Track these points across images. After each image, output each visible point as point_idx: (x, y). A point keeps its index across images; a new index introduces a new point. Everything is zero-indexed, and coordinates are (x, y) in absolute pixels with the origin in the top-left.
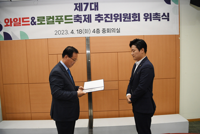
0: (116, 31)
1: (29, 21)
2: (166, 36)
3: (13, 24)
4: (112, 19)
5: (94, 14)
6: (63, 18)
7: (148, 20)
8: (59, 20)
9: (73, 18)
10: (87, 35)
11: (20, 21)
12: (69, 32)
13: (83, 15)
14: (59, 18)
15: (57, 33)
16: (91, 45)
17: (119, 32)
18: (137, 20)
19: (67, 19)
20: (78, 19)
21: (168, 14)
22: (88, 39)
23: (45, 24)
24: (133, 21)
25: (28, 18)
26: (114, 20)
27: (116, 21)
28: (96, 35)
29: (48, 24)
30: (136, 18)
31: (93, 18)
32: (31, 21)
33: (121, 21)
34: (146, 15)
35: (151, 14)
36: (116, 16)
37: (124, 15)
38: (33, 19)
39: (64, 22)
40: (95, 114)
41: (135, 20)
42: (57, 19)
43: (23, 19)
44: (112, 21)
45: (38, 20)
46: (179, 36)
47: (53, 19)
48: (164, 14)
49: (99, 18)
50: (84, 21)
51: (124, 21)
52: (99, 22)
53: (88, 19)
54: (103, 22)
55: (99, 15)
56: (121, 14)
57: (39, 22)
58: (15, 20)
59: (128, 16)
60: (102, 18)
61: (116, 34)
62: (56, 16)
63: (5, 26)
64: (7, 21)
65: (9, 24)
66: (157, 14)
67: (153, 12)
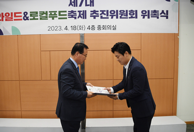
0: (112, 28)
1: (21, 16)
2: (164, 34)
3: (4, 19)
4: (108, 15)
5: (89, 10)
6: (57, 13)
7: (146, 17)
8: (53, 15)
9: (67, 13)
10: (81, 32)
11: (12, 16)
12: (63, 28)
13: (78, 11)
14: (53, 13)
15: (50, 29)
17: (115, 29)
18: (134, 17)
19: (61, 15)
20: (72, 14)
21: (167, 11)
22: (82, 36)
23: (37, 19)
24: (129, 18)
25: (21, 13)
26: (110, 17)
27: (112, 18)
28: (91, 31)
29: (41, 19)
30: (134, 15)
31: (88, 14)
32: (23, 16)
33: (117, 18)
34: (144, 12)
35: (149, 11)
36: (112, 12)
37: (120, 11)
38: (26, 14)
39: (57, 18)
41: (132, 17)
42: (51, 14)
43: (15, 13)
44: (108, 18)
45: (31, 16)
46: (178, 34)
47: (47, 15)
48: (163, 11)
49: (95, 15)
50: (78, 17)
51: (121, 18)
52: (95, 18)
53: (83, 15)
54: (98, 18)
55: (94, 12)
56: (117, 11)
57: (32, 18)
58: (7, 15)
59: (125, 13)
60: (98, 14)
61: (112, 31)
62: (49, 12)
65: (0, 18)
66: (155, 11)
67: (151, 9)
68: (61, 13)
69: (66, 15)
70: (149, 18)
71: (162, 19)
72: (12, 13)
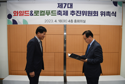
1: (29, 13)
2: (114, 26)
3: (19, 14)
4: (80, 14)
5: (69, 10)
6: (51, 12)
7: (103, 15)
9: (56, 12)
10: (65, 23)
11: (23, 13)
12: (54, 21)
13: (63, 11)
15: (46, 22)
16: (67, 30)
17: (84, 22)
18: (96, 16)
19: (53, 13)
20: (59, 13)
21: (116, 12)
22: (65, 26)
23: (39, 15)
24: (93, 16)
25: (29, 11)
27: (83, 15)
29: (41, 15)
30: (96, 14)
31: (69, 13)
32: (30, 13)
33: (86, 15)
34: (102, 12)
35: (105, 12)
36: (83, 12)
37: (88, 12)
38: (31, 12)
39: (51, 15)
40: (67, 73)
42: (47, 12)
43: (25, 11)
45: (35, 13)
46: (122, 26)
47: (44, 13)
48: (113, 12)
49: (73, 13)
50: (63, 15)
51: (88, 15)
52: (73, 15)
53: (66, 13)
54: (75, 16)
55: (73, 11)
56: (86, 11)
58: (20, 12)
59: (91, 13)
60: (75, 13)
61: (83, 24)
63: (14, 16)
64: (15, 12)
65: (16, 14)
66: (108, 12)
67: (106, 11)
70: (105, 16)
71: (113, 17)
72: (23, 11)
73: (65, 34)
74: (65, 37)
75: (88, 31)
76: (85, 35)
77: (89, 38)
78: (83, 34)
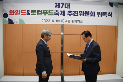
0: (80, 22)
1: (25, 13)
3: (15, 14)
4: (78, 14)
5: (67, 10)
6: (48, 12)
7: (100, 16)
8: (45, 13)
9: (54, 12)
10: (62, 23)
11: (20, 12)
12: (51, 21)
13: (60, 11)
14: (45, 12)
15: (43, 21)
16: (64, 30)
17: (82, 22)
18: (93, 16)
19: (50, 13)
20: (57, 13)
21: (112, 13)
22: (62, 26)
23: (36, 15)
24: (90, 16)
25: (25, 11)
27: (80, 16)
29: (38, 15)
30: (93, 14)
31: (66, 13)
32: (27, 12)
33: (83, 16)
34: (99, 13)
35: (101, 12)
36: (81, 12)
37: (85, 12)
39: (48, 15)
40: (64, 73)
41: (92, 16)
42: (44, 12)
43: (22, 11)
44: (78, 16)
45: (32, 12)
46: (117, 26)
47: (41, 12)
48: (109, 13)
49: (70, 13)
50: (60, 15)
51: (85, 16)
52: (70, 15)
53: (63, 13)
54: (72, 16)
55: (70, 12)
56: (83, 12)
57: (32, 14)
58: (17, 11)
59: (88, 13)
60: (72, 13)
61: (80, 24)
62: (43, 11)
63: (10, 15)
64: (11, 12)
65: (12, 13)
66: (105, 13)
67: (103, 11)
68: (50, 12)
69: (53, 13)
70: (101, 16)
71: (109, 18)
72: (20, 11)
73: (62, 33)
74: (62, 37)
75: (87, 31)
76: (84, 35)
77: (88, 38)
78: (82, 34)
